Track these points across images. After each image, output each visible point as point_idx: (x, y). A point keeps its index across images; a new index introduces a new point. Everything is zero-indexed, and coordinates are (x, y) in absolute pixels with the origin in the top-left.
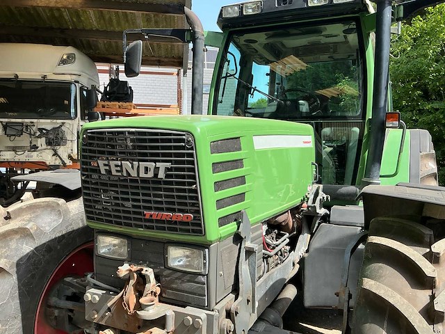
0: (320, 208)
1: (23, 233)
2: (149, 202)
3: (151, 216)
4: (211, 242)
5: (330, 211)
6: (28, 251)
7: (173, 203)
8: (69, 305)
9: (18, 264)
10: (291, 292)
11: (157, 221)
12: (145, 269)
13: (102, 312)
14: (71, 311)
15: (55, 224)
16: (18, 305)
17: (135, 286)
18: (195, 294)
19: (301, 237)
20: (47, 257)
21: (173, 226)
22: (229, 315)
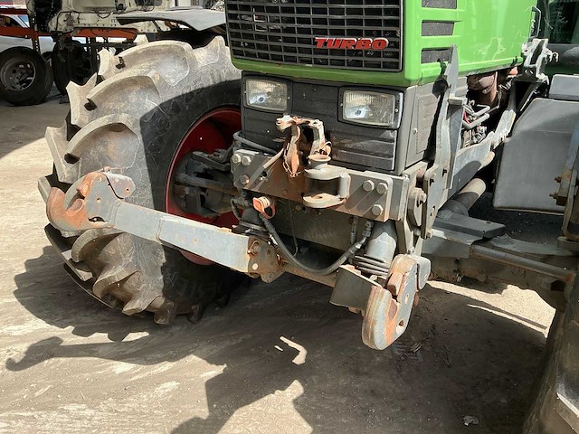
0: (540, 73)
1: (143, 83)
2: (324, 21)
3: (325, 44)
4: (409, 81)
5: (550, 79)
6: (152, 107)
7: (359, 22)
8: (202, 182)
9: (142, 123)
10: (478, 187)
11: (333, 52)
12: (312, 121)
13: (255, 177)
14: (204, 189)
15: (181, 76)
16: (147, 172)
17: (299, 143)
18: (377, 155)
19: (505, 114)
20: (175, 118)
21: (355, 59)
22: (421, 183)
